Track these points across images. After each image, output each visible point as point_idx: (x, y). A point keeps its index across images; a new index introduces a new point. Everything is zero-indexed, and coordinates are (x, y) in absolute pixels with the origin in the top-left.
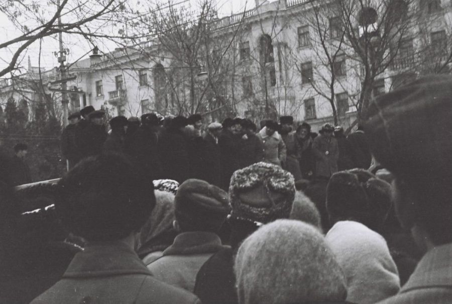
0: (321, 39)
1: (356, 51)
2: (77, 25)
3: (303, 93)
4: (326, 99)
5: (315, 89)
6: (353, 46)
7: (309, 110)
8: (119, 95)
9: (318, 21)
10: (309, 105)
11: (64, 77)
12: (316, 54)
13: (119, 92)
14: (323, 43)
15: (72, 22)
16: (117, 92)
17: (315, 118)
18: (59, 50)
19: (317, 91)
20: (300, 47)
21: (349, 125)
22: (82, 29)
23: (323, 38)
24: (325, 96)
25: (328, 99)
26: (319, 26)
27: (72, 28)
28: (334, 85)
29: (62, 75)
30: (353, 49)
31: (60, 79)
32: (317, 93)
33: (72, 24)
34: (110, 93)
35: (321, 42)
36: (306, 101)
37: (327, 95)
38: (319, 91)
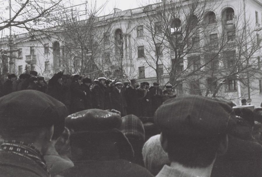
0: (153, 37)
1: (170, 44)
2: (23, 23)
3: (138, 63)
4: (153, 69)
5: (148, 64)
6: (169, 41)
7: (141, 73)
8: (32, 57)
9: (151, 27)
10: (141, 70)
11: (11, 50)
12: (149, 44)
13: (32, 56)
14: (153, 39)
15: (20, 21)
16: (31, 56)
17: (145, 78)
18: (9, 34)
19: (149, 64)
20: (138, 37)
21: (165, 84)
22: (26, 25)
23: (153, 36)
24: (153, 68)
25: (155, 69)
26: (152, 29)
27: (20, 24)
28: (158, 62)
29: (10, 49)
30: (169, 43)
31: (9, 51)
32: (149, 66)
33: (20, 22)
34: (27, 56)
35: (152, 38)
36: (140, 68)
37: (154, 67)
38: (150, 65)
